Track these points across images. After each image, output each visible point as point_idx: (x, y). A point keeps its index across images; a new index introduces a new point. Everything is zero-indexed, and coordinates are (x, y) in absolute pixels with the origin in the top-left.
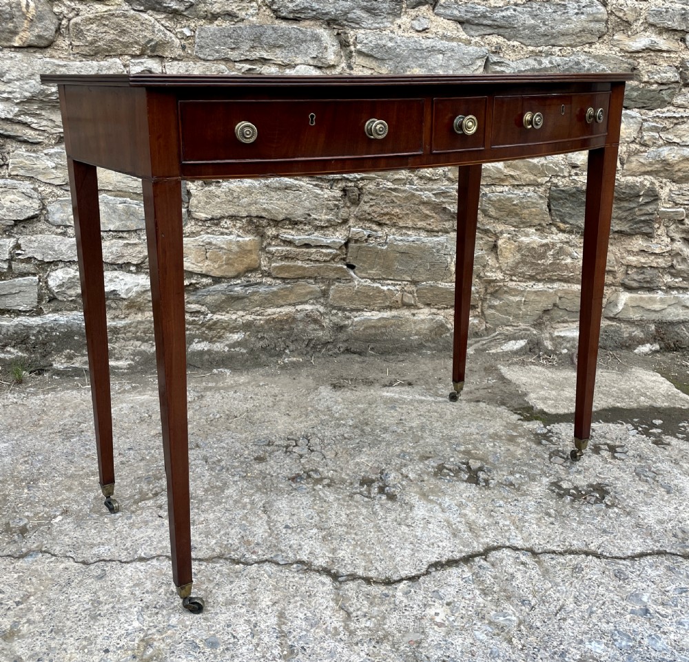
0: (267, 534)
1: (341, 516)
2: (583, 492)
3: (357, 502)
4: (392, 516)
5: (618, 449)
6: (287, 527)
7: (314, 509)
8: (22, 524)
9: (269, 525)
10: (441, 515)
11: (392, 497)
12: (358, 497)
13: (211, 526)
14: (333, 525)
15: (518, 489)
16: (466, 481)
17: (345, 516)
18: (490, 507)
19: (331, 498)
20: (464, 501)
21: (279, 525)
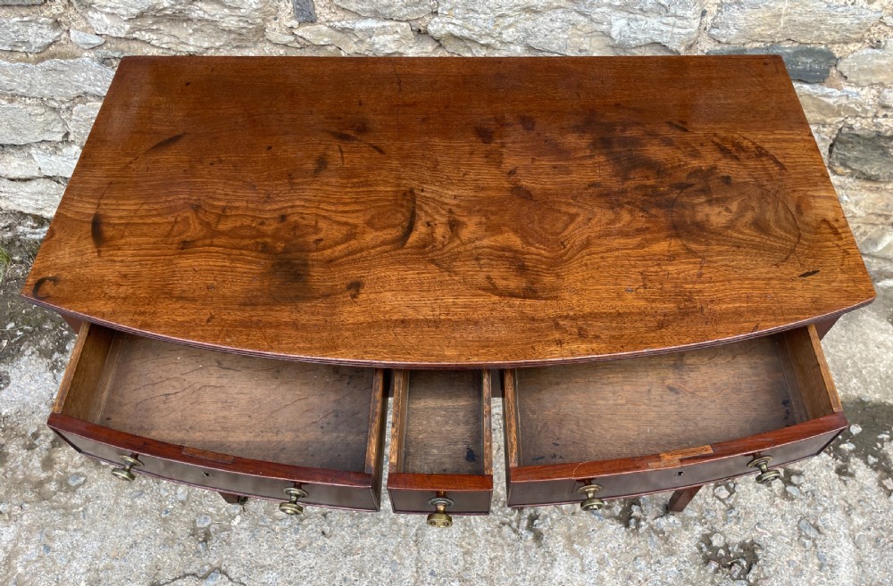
0: (413, 581)
1: (485, 562)
2: (732, 555)
3: (504, 539)
4: (532, 570)
5: (794, 479)
6: (432, 573)
7: (462, 547)
8: (206, 525)
9: (417, 565)
10: (579, 579)
11: (538, 537)
12: (506, 529)
13: (366, 557)
14: (475, 576)
15: (666, 540)
16: (617, 518)
17: (488, 562)
18: (629, 570)
19: (479, 531)
20: (607, 555)
21: (425, 568)
